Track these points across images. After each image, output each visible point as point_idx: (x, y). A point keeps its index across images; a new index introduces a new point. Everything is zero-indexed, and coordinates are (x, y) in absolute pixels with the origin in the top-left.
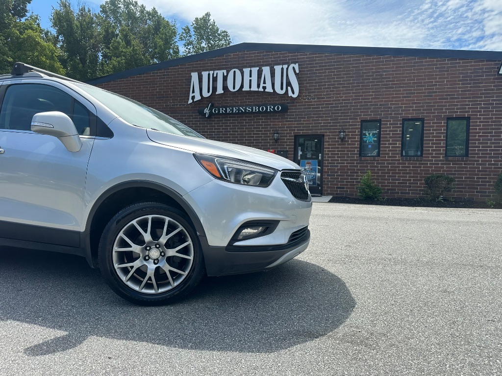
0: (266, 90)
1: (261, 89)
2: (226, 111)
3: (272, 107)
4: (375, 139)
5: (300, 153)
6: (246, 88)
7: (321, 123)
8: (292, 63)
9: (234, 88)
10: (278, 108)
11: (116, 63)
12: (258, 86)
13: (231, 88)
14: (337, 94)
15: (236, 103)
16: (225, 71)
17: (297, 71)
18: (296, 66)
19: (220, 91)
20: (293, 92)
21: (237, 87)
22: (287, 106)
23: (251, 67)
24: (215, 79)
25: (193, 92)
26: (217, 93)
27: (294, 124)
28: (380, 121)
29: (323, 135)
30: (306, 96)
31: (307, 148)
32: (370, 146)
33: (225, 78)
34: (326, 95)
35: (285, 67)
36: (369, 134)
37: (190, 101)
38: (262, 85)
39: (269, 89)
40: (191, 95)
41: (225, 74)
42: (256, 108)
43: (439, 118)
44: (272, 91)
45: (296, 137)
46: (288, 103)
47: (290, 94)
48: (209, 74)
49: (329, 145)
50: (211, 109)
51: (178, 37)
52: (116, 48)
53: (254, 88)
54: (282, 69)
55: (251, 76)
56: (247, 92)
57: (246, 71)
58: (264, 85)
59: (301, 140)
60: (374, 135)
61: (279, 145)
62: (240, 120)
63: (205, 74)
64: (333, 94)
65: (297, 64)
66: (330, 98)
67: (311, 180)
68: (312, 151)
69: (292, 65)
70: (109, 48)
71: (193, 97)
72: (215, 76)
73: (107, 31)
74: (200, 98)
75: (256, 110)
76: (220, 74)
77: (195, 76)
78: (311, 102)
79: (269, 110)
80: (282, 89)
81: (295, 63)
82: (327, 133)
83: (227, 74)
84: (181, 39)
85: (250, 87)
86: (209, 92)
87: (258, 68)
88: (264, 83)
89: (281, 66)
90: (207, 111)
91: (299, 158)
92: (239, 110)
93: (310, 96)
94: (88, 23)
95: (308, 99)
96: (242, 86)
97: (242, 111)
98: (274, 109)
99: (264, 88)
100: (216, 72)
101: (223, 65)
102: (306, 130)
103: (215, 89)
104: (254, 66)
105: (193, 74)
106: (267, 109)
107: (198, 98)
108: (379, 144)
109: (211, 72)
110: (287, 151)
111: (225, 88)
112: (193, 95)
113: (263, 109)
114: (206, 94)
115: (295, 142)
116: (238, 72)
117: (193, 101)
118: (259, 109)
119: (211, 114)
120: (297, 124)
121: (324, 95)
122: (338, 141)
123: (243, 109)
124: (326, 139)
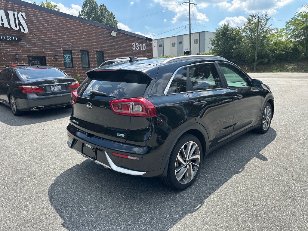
0: (4, 26)
3: (11, 38)
4: (70, 59)
7: (43, 50)
10: (15, 38)
14: (49, 34)
17: (25, 17)
18: (24, 14)
27: (26, 49)
28: (71, 51)
29: (45, 57)
30: (31, 33)
32: (68, 63)
34: (43, 34)
35: (16, 13)
36: (67, 57)
39: (7, 25)
43: (93, 50)
44: (9, 27)
45: (29, 57)
46: (22, 36)
47: (22, 31)
49: (49, 62)
58: (2, 22)
59: (31, 59)
60: (69, 57)
64: (47, 34)
66: (45, 36)
69: (20, 13)
78: (35, 37)
79: (8, 39)
80: (16, 26)
81: (22, 12)
82: (46, 55)
89: (13, 12)
93: (34, 33)
95: (33, 35)
98: (12, 38)
99: (3, 24)
102: (34, 53)
108: (72, 62)
113: (3, 38)
118: (1, 37)
120: (28, 49)
124: (47, 58)
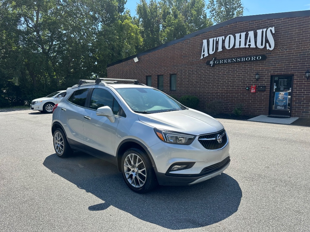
0: (251, 47)
1: (247, 46)
2: (224, 61)
5: (275, 87)
6: (237, 46)
7: (292, 66)
8: (270, 27)
9: (229, 47)
10: (259, 58)
11: (168, 30)
12: (245, 45)
13: (227, 47)
15: (230, 56)
16: (223, 37)
17: (274, 32)
18: (273, 29)
19: (220, 49)
20: (270, 47)
21: (231, 46)
22: (266, 56)
23: (241, 32)
24: (217, 43)
25: (204, 52)
26: (218, 51)
27: (271, 68)
29: (293, 75)
30: (280, 48)
31: (280, 84)
33: (223, 41)
34: (296, 46)
35: (265, 30)
37: (202, 57)
38: (248, 43)
39: (253, 46)
40: (203, 53)
41: (224, 39)
42: (243, 59)
44: (255, 47)
45: (272, 76)
46: (267, 54)
47: (268, 48)
48: (214, 40)
49: (297, 82)
50: (214, 61)
51: (206, 7)
52: (169, 21)
53: (243, 46)
54: (263, 32)
55: (240, 38)
56: (238, 49)
57: (238, 35)
58: (250, 43)
59: (276, 79)
61: (259, 82)
62: (233, 67)
63: (211, 40)
64: (302, 46)
65: (274, 27)
66: (299, 48)
67: (283, 106)
68: (284, 85)
69: (270, 28)
70: (165, 22)
71: (204, 55)
72: (217, 40)
73: (164, 12)
74: (208, 55)
75: (243, 60)
76: (220, 39)
77: (205, 42)
78: (284, 52)
80: (262, 45)
81: (272, 27)
82: (296, 73)
83: (225, 38)
84: (208, 8)
85: (240, 46)
86: (213, 51)
87: (245, 33)
88: (250, 42)
89: (262, 30)
90: (211, 63)
91: (274, 91)
92: (232, 60)
93: (284, 48)
94: (154, 9)
95: (282, 50)
96: (234, 45)
97: (234, 61)
98: (256, 58)
99: (250, 45)
100: (218, 38)
101: (222, 33)
102: (280, 71)
103: (217, 48)
104: (243, 32)
105: (204, 41)
106: (251, 59)
107: (206, 55)
109: (215, 39)
110: (265, 86)
111: (223, 47)
112: (204, 53)
113: (248, 59)
114: (211, 52)
115: (271, 80)
116: (232, 37)
117: (203, 57)
118: (245, 59)
119: (214, 64)
120: (273, 68)
121: (294, 47)
122: (305, 79)
123: (235, 60)
124: (295, 77)
